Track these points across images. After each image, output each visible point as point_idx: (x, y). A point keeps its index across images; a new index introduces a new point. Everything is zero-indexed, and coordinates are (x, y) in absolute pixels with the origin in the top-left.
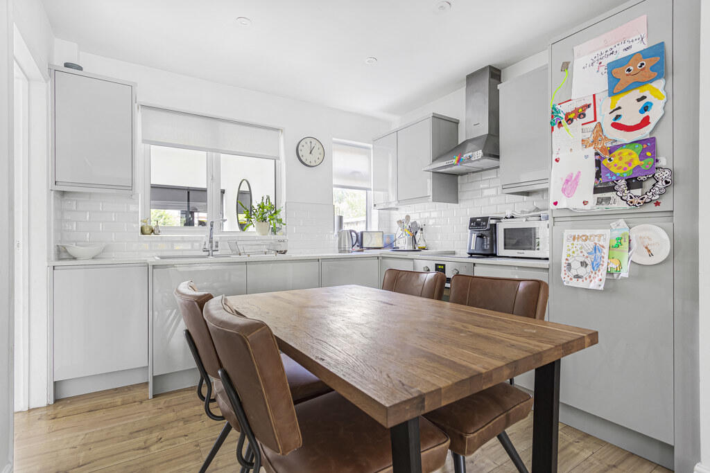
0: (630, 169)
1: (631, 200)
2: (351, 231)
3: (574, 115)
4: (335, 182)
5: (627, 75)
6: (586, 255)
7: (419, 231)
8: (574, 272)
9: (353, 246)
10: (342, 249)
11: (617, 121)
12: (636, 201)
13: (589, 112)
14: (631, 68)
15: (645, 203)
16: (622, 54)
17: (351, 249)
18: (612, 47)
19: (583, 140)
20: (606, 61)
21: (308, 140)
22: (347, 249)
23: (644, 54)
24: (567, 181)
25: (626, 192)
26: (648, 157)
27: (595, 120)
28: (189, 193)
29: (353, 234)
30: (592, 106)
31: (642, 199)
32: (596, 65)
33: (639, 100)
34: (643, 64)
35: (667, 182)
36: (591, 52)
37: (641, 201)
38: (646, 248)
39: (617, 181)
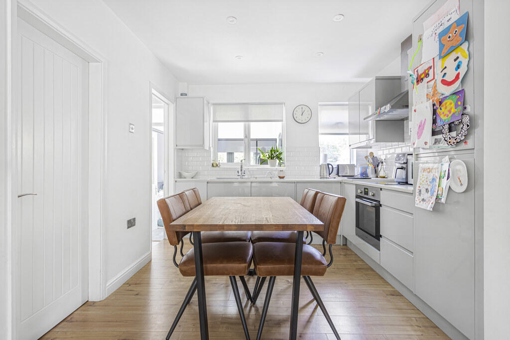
0: (450, 115)
1: (450, 140)
2: (328, 164)
3: (423, 75)
4: (320, 131)
5: (449, 41)
6: (429, 183)
7: (380, 164)
8: (422, 197)
9: (330, 174)
10: (322, 176)
11: (444, 78)
12: (453, 140)
13: (431, 72)
14: (451, 35)
15: (457, 142)
16: (447, 25)
17: (328, 176)
18: (441, 20)
19: (427, 95)
20: (438, 32)
21: (300, 107)
22: (325, 176)
23: (458, 23)
24: (420, 126)
25: (448, 134)
26: (459, 106)
27: (434, 78)
28: (257, 142)
29: (330, 166)
30: (432, 67)
31: (456, 140)
32: (434, 35)
33: (455, 60)
34: (456, 31)
35: (468, 126)
36: (432, 26)
37: (455, 141)
38: (459, 179)
39: (444, 125)
